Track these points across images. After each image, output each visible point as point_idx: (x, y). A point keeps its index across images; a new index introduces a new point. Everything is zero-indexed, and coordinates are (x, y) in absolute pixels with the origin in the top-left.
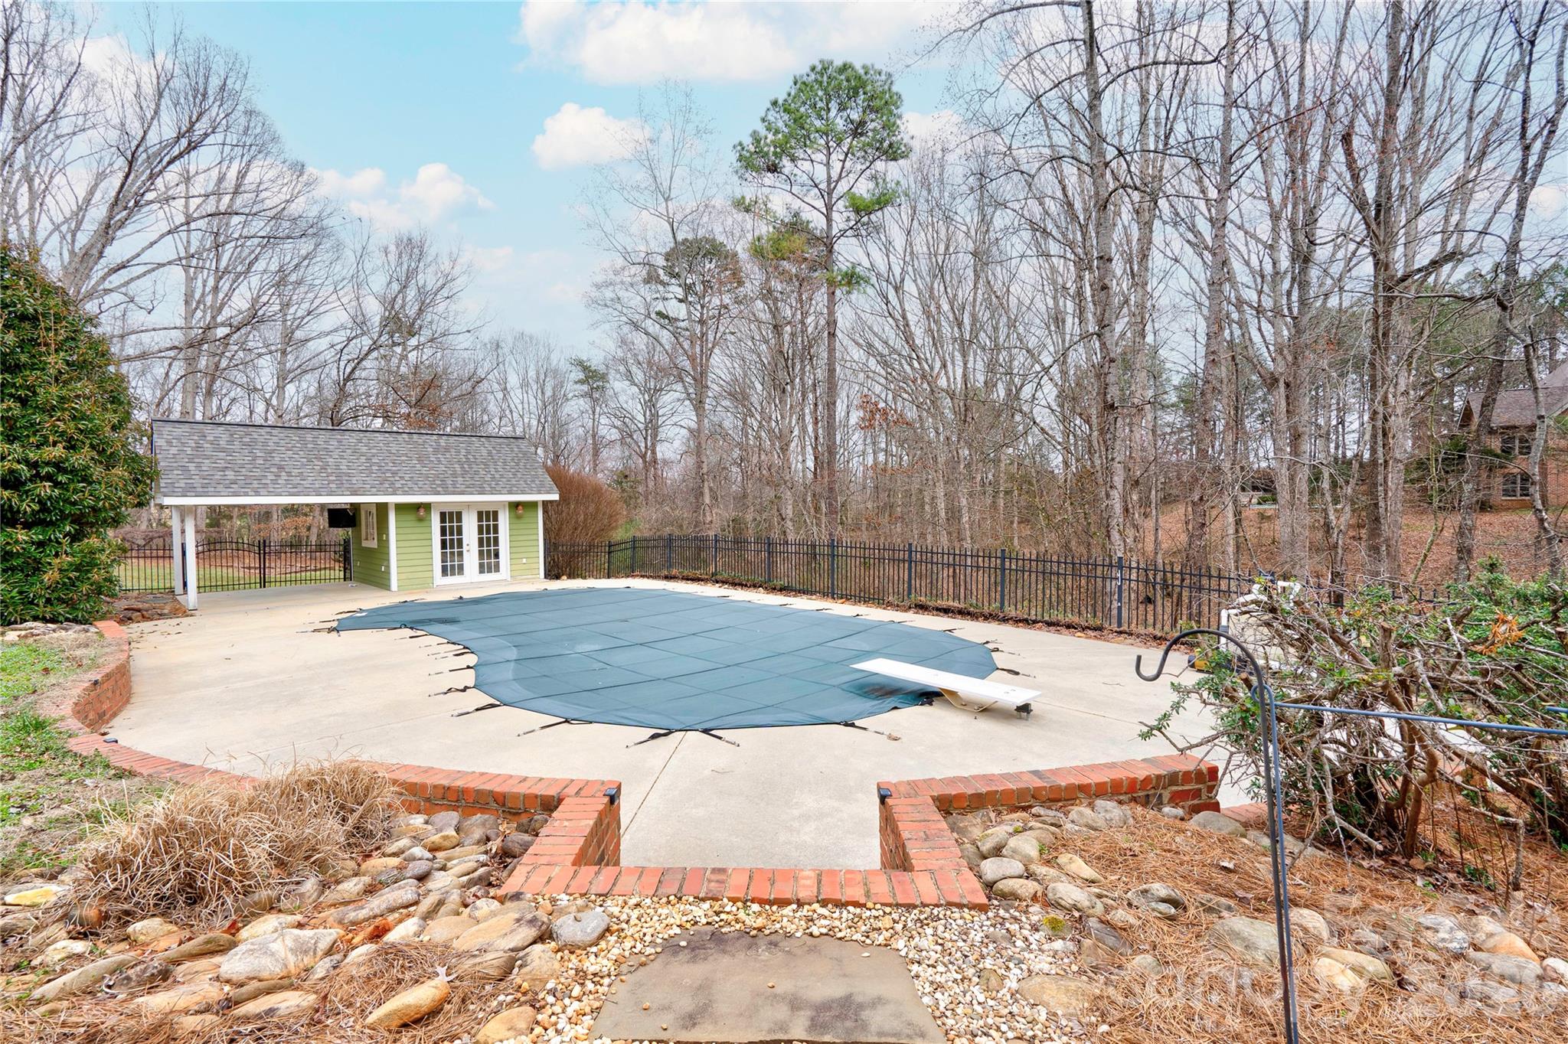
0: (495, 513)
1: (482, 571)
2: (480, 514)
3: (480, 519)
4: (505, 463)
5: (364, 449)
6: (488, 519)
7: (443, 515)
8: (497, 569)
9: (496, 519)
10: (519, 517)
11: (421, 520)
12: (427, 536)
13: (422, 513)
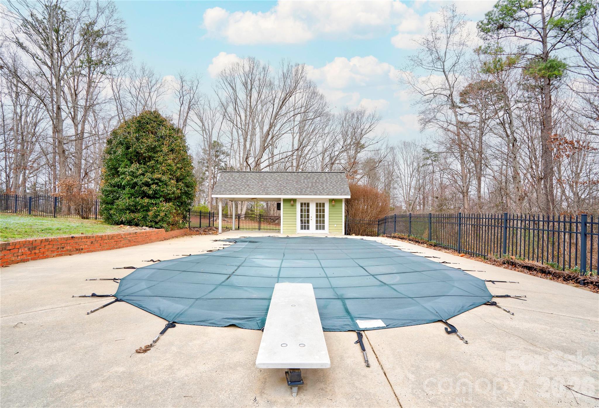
0: (324, 204)
1: (317, 229)
2: (317, 204)
3: (317, 206)
4: (331, 183)
5: (278, 178)
6: (320, 206)
7: (302, 204)
8: (324, 229)
9: (324, 206)
10: (333, 206)
11: (292, 205)
12: (294, 212)
13: (292, 202)
